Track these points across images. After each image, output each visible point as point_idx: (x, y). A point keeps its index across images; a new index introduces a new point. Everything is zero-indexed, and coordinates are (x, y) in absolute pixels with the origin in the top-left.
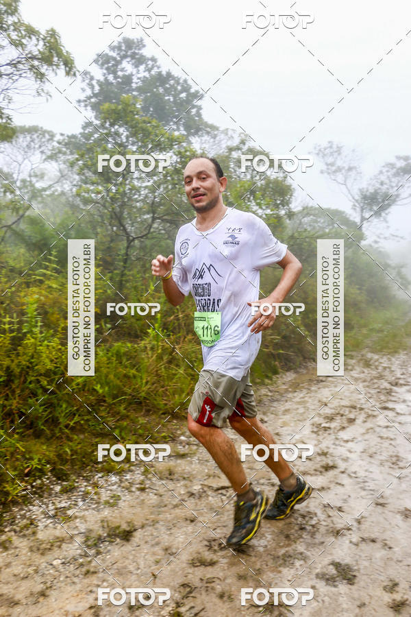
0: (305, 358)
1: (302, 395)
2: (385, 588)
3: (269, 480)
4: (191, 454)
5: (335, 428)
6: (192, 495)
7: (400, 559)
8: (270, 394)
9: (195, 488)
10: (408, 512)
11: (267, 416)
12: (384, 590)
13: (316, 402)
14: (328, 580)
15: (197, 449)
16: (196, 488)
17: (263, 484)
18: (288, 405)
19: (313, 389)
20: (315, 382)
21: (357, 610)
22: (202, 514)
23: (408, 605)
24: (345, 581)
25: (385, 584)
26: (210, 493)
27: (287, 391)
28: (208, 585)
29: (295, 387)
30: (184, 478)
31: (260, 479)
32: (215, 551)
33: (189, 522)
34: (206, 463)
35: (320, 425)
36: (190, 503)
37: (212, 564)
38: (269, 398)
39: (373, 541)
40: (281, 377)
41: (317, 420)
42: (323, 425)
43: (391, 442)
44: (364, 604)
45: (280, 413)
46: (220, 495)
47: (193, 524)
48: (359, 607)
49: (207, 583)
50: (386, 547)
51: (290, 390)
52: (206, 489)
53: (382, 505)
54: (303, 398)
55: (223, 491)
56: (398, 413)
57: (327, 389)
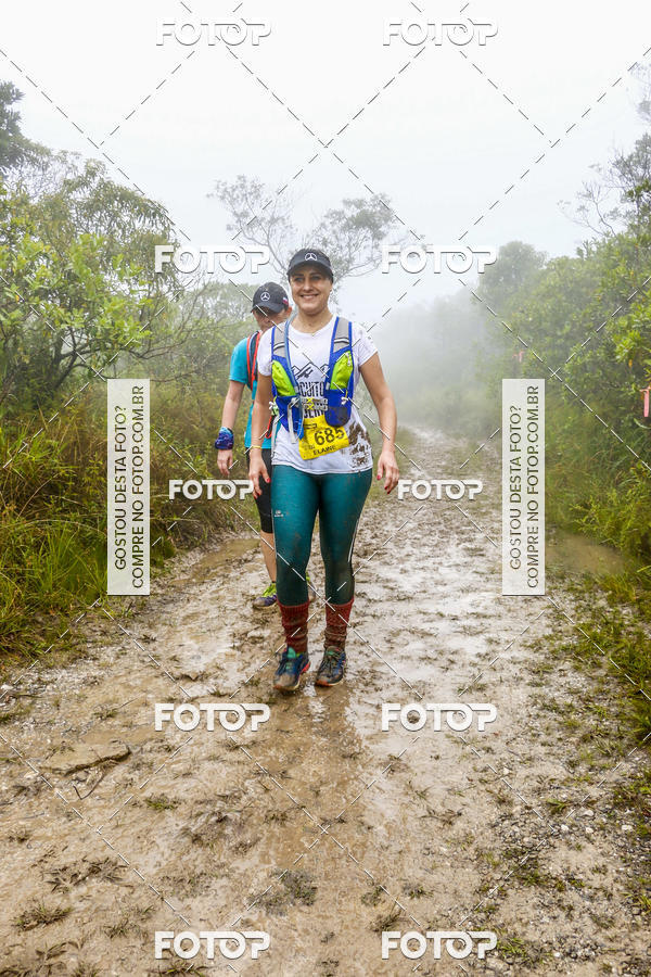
0: (217, 526)
1: (214, 588)
2: (363, 900)
3: (162, 741)
4: (21, 714)
5: (270, 637)
6: (22, 789)
7: (386, 844)
8: (160, 591)
9: (28, 776)
10: (394, 762)
11: (156, 631)
12: (363, 902)
13: (239, 597)
14: (269, 904)
15: (33, 703)
16: (30, 776)
17: (150, 751)
18: (191, 608)
19: (232, 575)
20: (235, 564)
21: (320, 947)
22: (41, 825)
23: (402, 920)
24: (299, 901)
25: (365, 892)
26: (55, 781)
27: (188, 583)
28: (52, 961)
29: (203, 575)
30: (8, 761)
31: (145, 743)
32: (66, 890)
33: (16, 842)
34: (48, 727)
35: (246, 634)
36: (19, 807)
37: (60, 916)
38: (159, 598)
39: (342, 821)
40: (179, 561)
41: (241, 626)
42: (249, 635)
43: (363, 648)
44: (332, 935)
45: (179, 621)
46: (73, 783)
47: (24, 846)
48: (325, 941)
49: (49, 957)
50: (363, 828)
51: (194, 580)
52: (48, 774)
53: (353, 756)
54: (217, 592)
55: (81, 775)
56: (370, 600)
57: (255, 573)
